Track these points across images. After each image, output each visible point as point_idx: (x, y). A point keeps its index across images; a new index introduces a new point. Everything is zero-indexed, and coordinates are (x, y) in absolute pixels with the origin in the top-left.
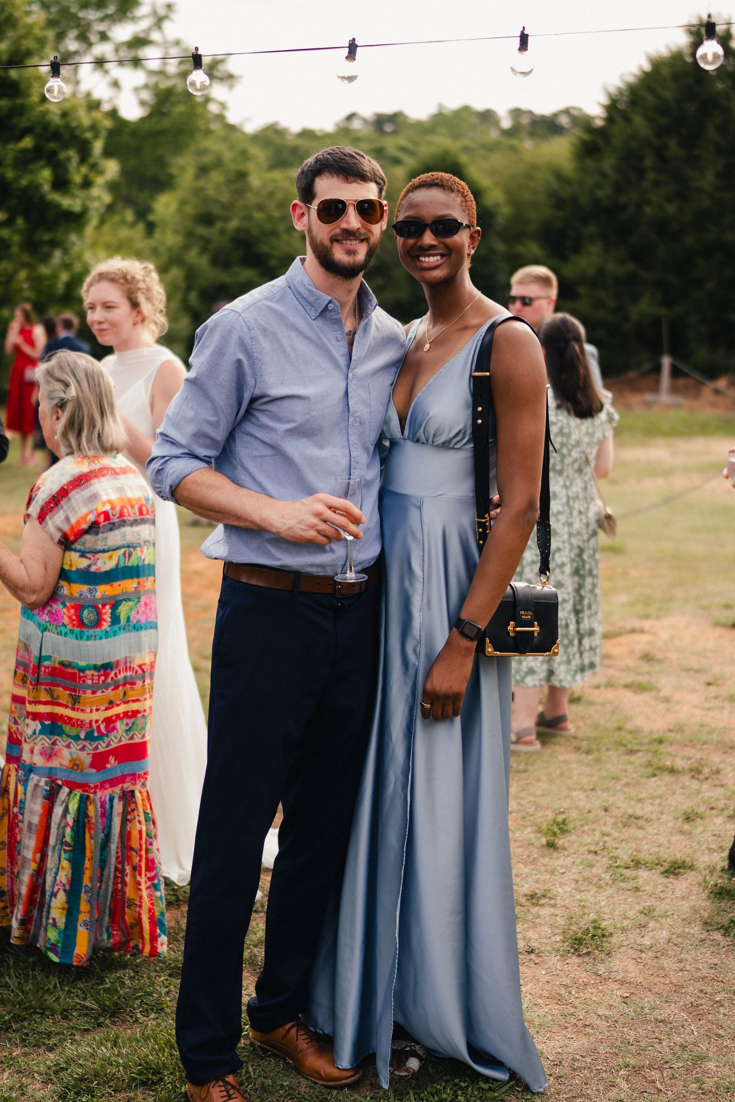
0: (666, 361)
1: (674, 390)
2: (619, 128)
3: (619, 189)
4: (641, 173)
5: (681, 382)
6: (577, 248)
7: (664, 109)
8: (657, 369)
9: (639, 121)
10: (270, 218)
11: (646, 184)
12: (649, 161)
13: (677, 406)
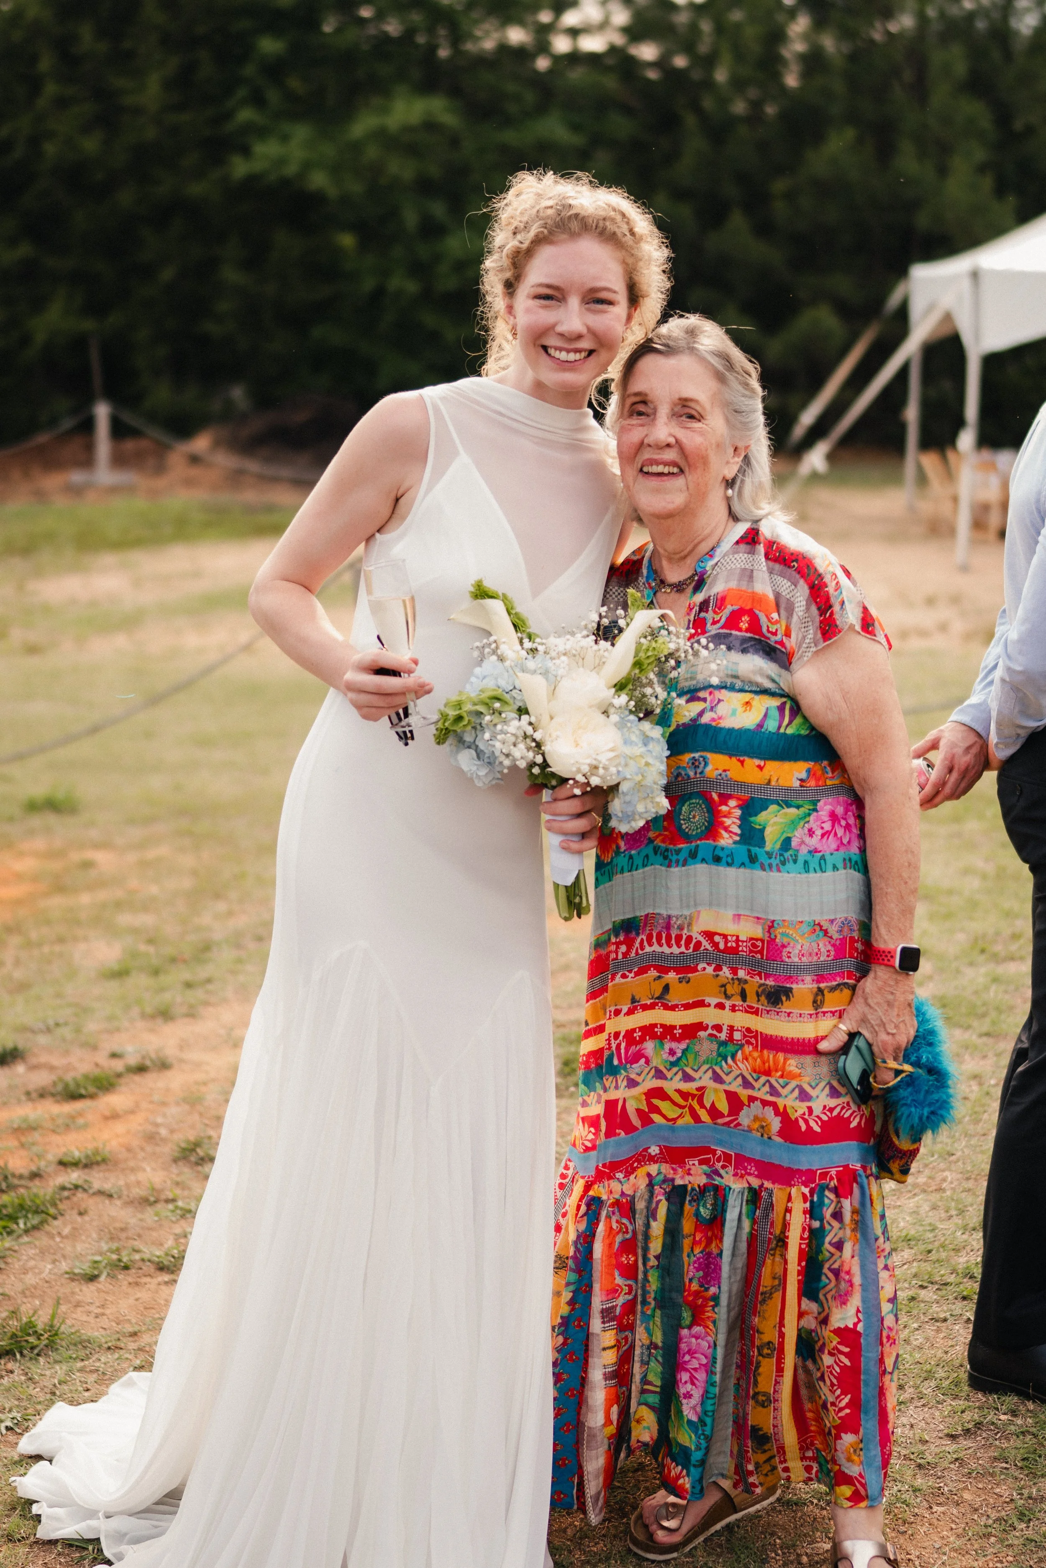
0: (102, 412)
1: (119, 461)
5: (130, 445)
8: (87, 426)
11: (42, 102)
12: (45, 64)
13: (129, 490)
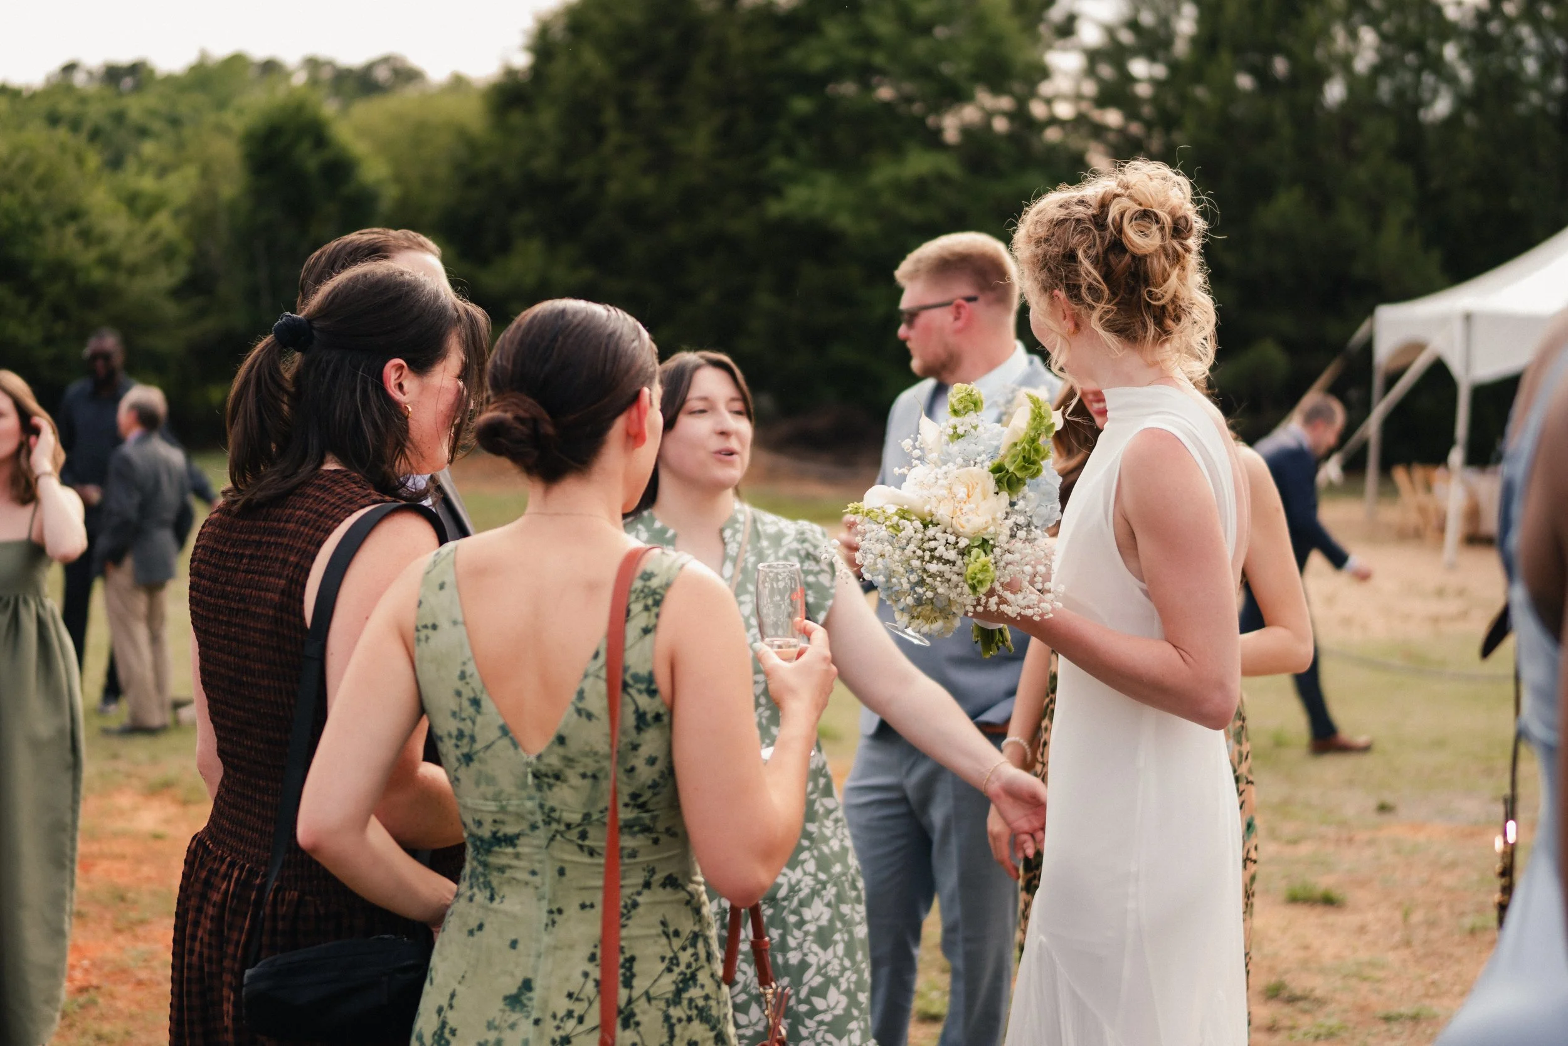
2: (560, 67)
3: (566, 156)
4: (599, 134)
6: (504, 246)
7: (627, 38)
9: (590, 58)
10: (26, 203)
